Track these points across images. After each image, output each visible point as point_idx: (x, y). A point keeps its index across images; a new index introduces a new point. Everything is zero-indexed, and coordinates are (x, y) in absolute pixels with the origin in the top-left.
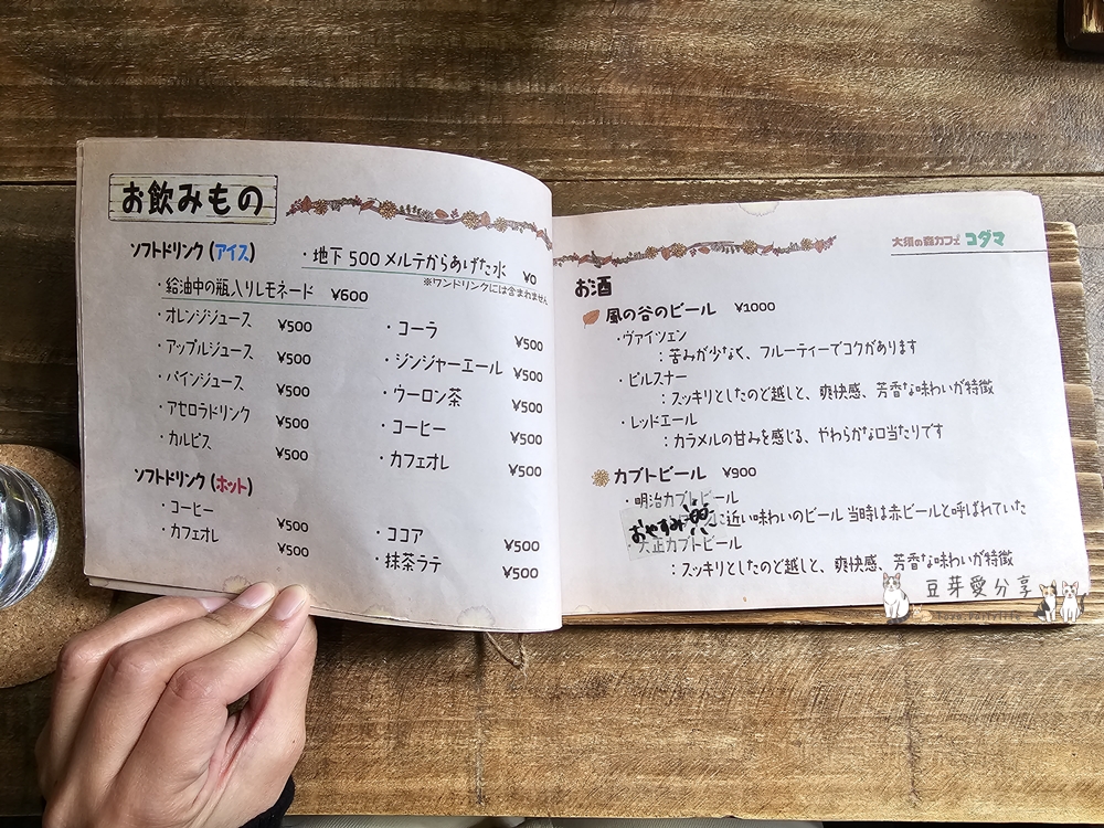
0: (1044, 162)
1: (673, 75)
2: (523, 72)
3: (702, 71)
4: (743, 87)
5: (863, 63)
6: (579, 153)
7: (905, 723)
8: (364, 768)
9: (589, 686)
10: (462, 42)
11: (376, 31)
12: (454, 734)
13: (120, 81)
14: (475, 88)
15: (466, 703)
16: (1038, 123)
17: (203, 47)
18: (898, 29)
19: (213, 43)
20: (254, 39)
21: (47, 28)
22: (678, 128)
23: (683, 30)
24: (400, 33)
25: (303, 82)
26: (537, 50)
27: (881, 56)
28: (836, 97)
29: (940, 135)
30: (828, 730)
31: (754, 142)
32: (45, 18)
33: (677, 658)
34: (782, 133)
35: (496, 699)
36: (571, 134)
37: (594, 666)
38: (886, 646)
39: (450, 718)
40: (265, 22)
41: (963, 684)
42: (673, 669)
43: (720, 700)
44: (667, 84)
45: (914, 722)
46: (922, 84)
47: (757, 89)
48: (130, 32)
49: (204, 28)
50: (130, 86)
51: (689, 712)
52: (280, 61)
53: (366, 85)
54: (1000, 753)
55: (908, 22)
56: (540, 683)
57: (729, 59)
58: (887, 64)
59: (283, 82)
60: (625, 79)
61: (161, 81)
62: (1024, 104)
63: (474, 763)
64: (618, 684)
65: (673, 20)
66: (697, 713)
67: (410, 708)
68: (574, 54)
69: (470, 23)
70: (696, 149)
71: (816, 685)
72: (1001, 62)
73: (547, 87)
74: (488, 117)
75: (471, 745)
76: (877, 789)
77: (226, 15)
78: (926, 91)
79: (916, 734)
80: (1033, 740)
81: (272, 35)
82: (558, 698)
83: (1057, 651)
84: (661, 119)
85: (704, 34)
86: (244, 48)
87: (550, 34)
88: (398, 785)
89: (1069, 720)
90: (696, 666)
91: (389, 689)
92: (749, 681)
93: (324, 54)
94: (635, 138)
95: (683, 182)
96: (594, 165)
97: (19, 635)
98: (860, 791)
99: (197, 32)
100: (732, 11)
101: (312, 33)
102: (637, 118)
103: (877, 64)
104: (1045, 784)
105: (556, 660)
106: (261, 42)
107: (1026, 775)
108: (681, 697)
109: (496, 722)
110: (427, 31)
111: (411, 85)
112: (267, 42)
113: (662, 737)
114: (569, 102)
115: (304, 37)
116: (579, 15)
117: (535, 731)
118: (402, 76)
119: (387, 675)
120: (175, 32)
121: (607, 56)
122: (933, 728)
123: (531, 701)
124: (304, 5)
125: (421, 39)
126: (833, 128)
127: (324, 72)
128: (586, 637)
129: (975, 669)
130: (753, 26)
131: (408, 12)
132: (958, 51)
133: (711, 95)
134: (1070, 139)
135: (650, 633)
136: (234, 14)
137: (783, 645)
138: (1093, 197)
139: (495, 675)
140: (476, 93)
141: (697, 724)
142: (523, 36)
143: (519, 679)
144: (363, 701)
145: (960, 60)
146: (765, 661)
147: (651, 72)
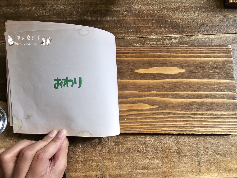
0: (222, 31)
1: (140, 15)
2: (107, 15)
3: (146, 14)
4: (155, 17)
5: (182, 11)
6: (120, 33)
7: (197, 156)
8: (76, 170)
9: (126, 150)
10: (94, 9)
11: (75, 7)
12: (96, 162)
15: (99, 155)
16: (220, 23)
17: (37, 12)
18: (189, 3)
19: (39, 11)
20: (48, 10)
21: (3, 9)
22: (141, 26)
23: (142, 5)
24: (80, 8)
25: (59, 19)
26: (110, 10)
27: (185, 9)
28: (176, 19)
29: (199, 26)
30: (180, 158)
31: (158, 29)
32: (2, 7)
33: (145, 143)
34: (165, 27)
35: (106, 154)
36: (118, 28)
37: (127, 146)
38: (192, 139)
39: (95, 159)
40: (50, 6)
41: (209, 147)
42: (145, 146)
43: (155, 152)
44: (139, 17)
45: (199, 156)
46: (195, 15)
47: (158, 17)
48: (21, 9)
49: (37, 8)
51: (148, 155)
52: (54, 15)
53: (73, 19)
54: (218, 162)
55: (191, 2)
56: (115, 150)
57: (152, 11)
58: (187, 11)
59: (55, 19)
60: (130, 16)
62: (217, 19)
63: (101, 168)
64: (133, 150)
65: (140, 3)
66: (150, 155)
67: (86, 156)
68: (118, 11)
69: (95, 5)
70: (146, 31)
71: (177, 148)
72: (212, 10)
73: (113, 18)
74: (100, 25)
75: (100, 164)
76: (191, 171)
77: (42, 5)
79: (199, 159)
80: (225, 159)
81: (52, 9)
82: (119, 153)
83: (230, 139)
84: (138, 24)
85: (147, 6)
86: (46, 12)
87: (113, 7)
88: (84, 174)
89: (233, 154)
90: (150, 145)
91: (82, 152)
92: (162, 148)
93: (63, 13)
94: (132, 29)
95: (143, 38)
96: (124, 35)
98: (187, 172)
99: (35, 9)
101: (61, 8)
102: (132, 24)
103: (185, 11)
104: (228, 169)
105: (119, 145)
106: (50, 10)
107: (224, 167)
108: (147, 152)
109: (106, 159)
110: (86, 7)
111: (83, 19)
112: (51, 11)
113: (143, 161)
114: (117, 22)
115: (59, 9)
116: (119, 3)
117: (115, 161)
118: (81, 17)
119: (81, 149)
120: (31, 9)
121: (125, 11)
122: (203, 157)
123: (113, 154)
124: (59, 2)
125: (85, 9)
126: (176, 25)
127: (63, 17)
128: (125, 139)
129: (212, 144)
130: (157, 4)
131: (82, 3)
132: (202, 8)
133: (148, 19)
134: (228, 26)
135: (139, 138)
136: (44, 5)
137: (169, 140)
138: (233, 38)
139: (105, 148)
140: (97, 20)
141: (150, 158)
142: (107, 7)
143: (111, 149)
144: (76, 155)
145: (203, 10)
146: (165, 143)
147: (135, 14)
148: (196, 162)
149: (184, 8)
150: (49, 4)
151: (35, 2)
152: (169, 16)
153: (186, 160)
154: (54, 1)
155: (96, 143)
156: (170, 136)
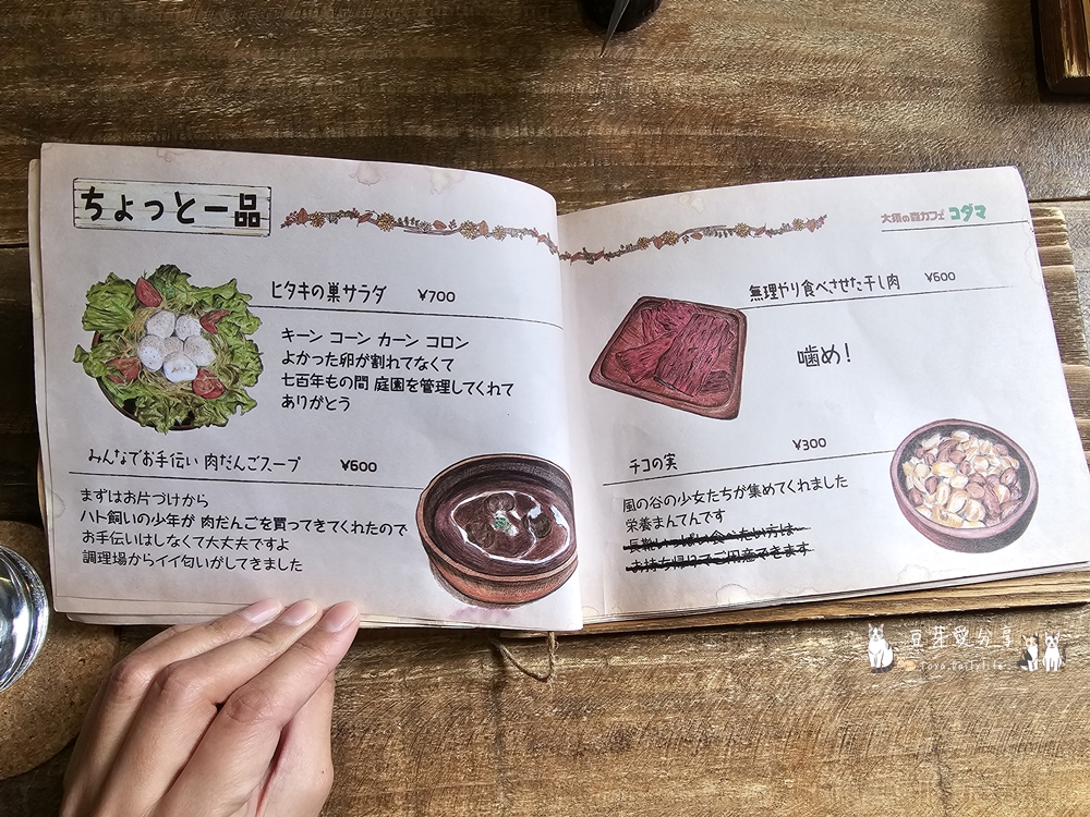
1: (661, 114)
2: (510, 117)
3: (689, 110)
4: (732, 125)
5: (847, 99)
6: (572, 196)
7: (934, 759)
9: (613, 740)
10: (449, 88)
11: (361, 80)
12: (475, 800)
13: (98, 138)
14: (464, 134)
15: (486, 766)
16: (1023, 151)
17: (183, 101)
18: (879, 62)
19: (193, 97)
20: (235, 92)
21: (19, 87)
22: (669, 168)
23: (668, 70)
24: (385, 81)
25: (288, 133)
26: (524, 94)
27: (864, 90)
28: (823, 132)
29: (927, 166)
30: (858, 771)
31: (745, 178)
32: (17, 76)
33: (700, 706)
34: (773, 169)
35: (517, 760)
36: (562, 177)
37: (616, 719)
38: (910, 681)
39: (471, 783)
40: (246, 75)
41: (988, 715)
42: (697, 718)
43: (747, 746)
44: (656, 124)
45: (943, 756)
46: (906, 116)
47: (745, 126)
48: (107, 88)
49: (183, 82)
51: (716, 761)
52: (263, 113)
53: (353, 134)
54: (1030, 784)
55: (889, 56)
56: (562, 741)
57: (716, 97)
58: (871, 98)
59: (267, 134)
60: (613, 121)
61: (139, 137)
62: (1006, 133)
64: (642, 737)
65: (658, 61)
66: (725, 761)
67: (428, 775)
68: (561, 97)
69: (456, 69)
70: (689, 187)
71: (843, 726)
72: (981, 93)
73: (536, 130)
74: (478, 162)
75: (493, 810)
77: (205, 68)
78: (911, 123)
79: (946, 770)
80: (1062, 769)
81: (254, 87)
82: (582, 755)
83: (1079, 676)
84: (652, 159)
85: (690, 74)
86: (224, 101)
87: (537, 78)
90: (720, 713)
91: (405, 756)
92: (775, 725)
93: (308, 105)
94: (627, 178)
97: (9, 724)
99: (176, 86)
100: (715, 50)
101: (295, 84)
102: (627, 158)
103: (861, 98)
104: (1077, 813)
105: (577, 716)
106: (243, 94)
107: (1057, 805)
108: (707, 746)
109: (519, 784)
110: (412, 79)
111: (399, 133)
112: (249, 94)
113: (690, 790)
114: (559, 145)
115: (287, 89)
116: (564, 59)
117: (559, 791)
118: (388, 124)
119: (403, 742)
120: (153, 87)
121: (594, 98)
122: (962, 762)
123: (553, 760)
124: (285, 56)
125: (406, 87)
126: (823, 163)
127: (309, 122)
128: (607, 689)
129: (999, 699)
130: (737, 65)
131: (391, 60)
132: (939, 83)
133: (700, 134)
134: (1053, 165)
135: (672, 681)
136: (214, 67)
137: (807, 687)
138: (1079, 221)
139: (515, 735)
140: (464, 139)
141: (725, 773)
142: (510, 81)
143: (541, 738)
144: (379, 770)
145: (942, 92)
146: (790, 703)
147: (640, 112)
148: (930, 784)
149: (859, 84)
150: (240, 64)
151: (172, 53)
153: (885, 776)
154: (262, 49)
155: (469, 709)
156: (812, 668)
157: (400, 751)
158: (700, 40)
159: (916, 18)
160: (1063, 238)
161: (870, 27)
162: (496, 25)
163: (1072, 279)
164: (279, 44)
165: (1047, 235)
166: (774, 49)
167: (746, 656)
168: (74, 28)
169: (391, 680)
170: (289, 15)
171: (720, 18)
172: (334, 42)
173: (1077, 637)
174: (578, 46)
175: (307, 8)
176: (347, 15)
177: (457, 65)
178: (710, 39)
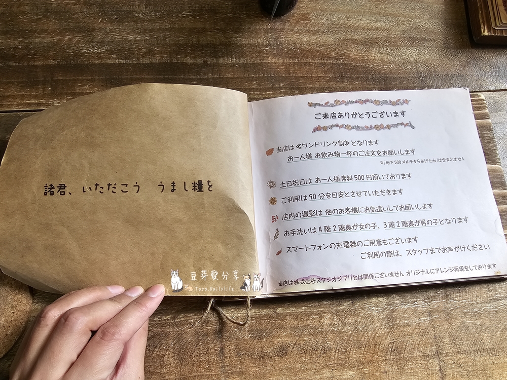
1: (297, 53)
2: (227, 54)
3: (311, 51)
4: (330, 58)
5: (383, 47)
6: (256, 90)
7: (437, 357)
9: (279, 350)
10: (198, 41)
11: (157, 37)
13: (32, 63)
15: (215, 365)
16: (464, 70)
17: (73, 46)
18: (397, 31)
19: (78, 44)
20: (98, 42)
22: (302, 77)
23: (301, 33)
24: (169, 38)
25: (122, 61)
26: (234, 44)
27: (390, 43)
28: (373, 61)
29: (421, 76)
30: (399, 364)
31: (337, 82)
33: (321, 332)
34: (350, 77)
35: (231, 361)
36: (251, 81)
37: (280, 340)
38: (423, 319)
39: (208, 373)
40: (103, 34)
41: (462, 335)
42: (320, 339)
43: (345, 352)
44: (295, 57)
45: (441, 356)
46: (411, 54)
47: (336, 58)
48: (37, 40)
49: (74, 38)
50: (37, 65)
51: (329, 360)
52: (111, 52)
53: (153, 62)
54: (484, 369)
55: (401, 28)
56: (253, 351)
57: (323, 45)
58: (394, 46)
59: (113, 61)
60: (275, 56)
61: (52, 63)
62: (456, 62)
64: (293, 348)
65: (296, 29)
66: (334, 360)
67: (186, 370)
68: (251, 45)
69: (202, 32)
70: (311, 86)
71: (391, 341)
72: (444, 44)
73: (239, 60)
74: (212, 74)
77: (84, 32)
78: (412, 57)
79: (443, 363)
80: (499, 361)
81: (107, 40)
82: (263, 358)
83: (504, 315)
84: (293, 73)
85: (310, 35)
86: (93, 46)
87: (239, 37)
90: (331, 336)
91: (175, 360)
92: (358, 341)
93: (132, 48)
94: (282, 82)
96: (264, 95)
99: (70, 40)
100: (322, 25)
101: (126, 39)
102: (282, 73)
103: (389, 46)
105: (261, 338)
106: (102, 43)
108: (325, 353)
109: (232, 373)
110: (181, 37)
111: (175, 61)
112: (104, 43)
113: (317, 375)
114: (250, 67)
115: (122, 41)
116: (252, 28)
117: (252, 376)
118: (170, 57)
119: (174, 353)
120: (59, 40)
121: (266, 46)
122: (450, 359)
123: (249, 361)
124: (122, 26)
125: (179, 40)
126: (372, 75)
127: (132, 56)
128: (275, 325)
129: (467, 327)
130: (332, 31)
131: (172, 28)
132: (425, 40)
133: (316, 62)
134: (478, 76)
135: (307, 320)
136: (88, 31)
137: (373, 322)
138: (492, 101)
139: (230, 348)
140: (206, 64)
141: (334, 366)
142: (227, 38)
143: (242, 350)
144: (161, 367)
145: (426, 44)
146: (365, 331)
147: (287, 52)
148: (435, 370)
149: (388, 40)
150: (101, 30)
151: (69, 25)
152: (358, 55)
153: (413, 366)
154: (111, 23)
155: (207, 335)
156: (375, 313)
157: (172, 357)
158: (314, 20)
159: (413, 11)
160: (484, 107)
161: (392, 15)
162: (220, 13)
163: (490, 126)
164: (119, 21)
165: (477, 106)
166: (349, 24)
167: (343, 307)
168: (23, 13)
169: (168, 321)
170: (124, 8)
171: (324, 11)
172: (146, 20)
173: (503, 296)
174: (258, 23)
175: (133, 6)
176: (152, 8)
177: (202, 31)
178: (319, 20)
